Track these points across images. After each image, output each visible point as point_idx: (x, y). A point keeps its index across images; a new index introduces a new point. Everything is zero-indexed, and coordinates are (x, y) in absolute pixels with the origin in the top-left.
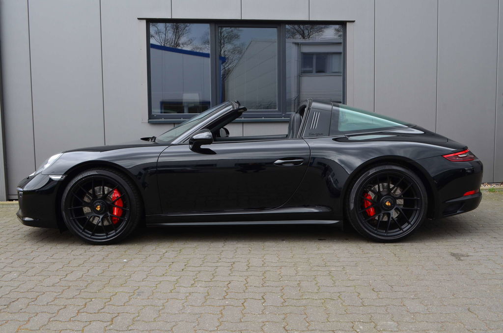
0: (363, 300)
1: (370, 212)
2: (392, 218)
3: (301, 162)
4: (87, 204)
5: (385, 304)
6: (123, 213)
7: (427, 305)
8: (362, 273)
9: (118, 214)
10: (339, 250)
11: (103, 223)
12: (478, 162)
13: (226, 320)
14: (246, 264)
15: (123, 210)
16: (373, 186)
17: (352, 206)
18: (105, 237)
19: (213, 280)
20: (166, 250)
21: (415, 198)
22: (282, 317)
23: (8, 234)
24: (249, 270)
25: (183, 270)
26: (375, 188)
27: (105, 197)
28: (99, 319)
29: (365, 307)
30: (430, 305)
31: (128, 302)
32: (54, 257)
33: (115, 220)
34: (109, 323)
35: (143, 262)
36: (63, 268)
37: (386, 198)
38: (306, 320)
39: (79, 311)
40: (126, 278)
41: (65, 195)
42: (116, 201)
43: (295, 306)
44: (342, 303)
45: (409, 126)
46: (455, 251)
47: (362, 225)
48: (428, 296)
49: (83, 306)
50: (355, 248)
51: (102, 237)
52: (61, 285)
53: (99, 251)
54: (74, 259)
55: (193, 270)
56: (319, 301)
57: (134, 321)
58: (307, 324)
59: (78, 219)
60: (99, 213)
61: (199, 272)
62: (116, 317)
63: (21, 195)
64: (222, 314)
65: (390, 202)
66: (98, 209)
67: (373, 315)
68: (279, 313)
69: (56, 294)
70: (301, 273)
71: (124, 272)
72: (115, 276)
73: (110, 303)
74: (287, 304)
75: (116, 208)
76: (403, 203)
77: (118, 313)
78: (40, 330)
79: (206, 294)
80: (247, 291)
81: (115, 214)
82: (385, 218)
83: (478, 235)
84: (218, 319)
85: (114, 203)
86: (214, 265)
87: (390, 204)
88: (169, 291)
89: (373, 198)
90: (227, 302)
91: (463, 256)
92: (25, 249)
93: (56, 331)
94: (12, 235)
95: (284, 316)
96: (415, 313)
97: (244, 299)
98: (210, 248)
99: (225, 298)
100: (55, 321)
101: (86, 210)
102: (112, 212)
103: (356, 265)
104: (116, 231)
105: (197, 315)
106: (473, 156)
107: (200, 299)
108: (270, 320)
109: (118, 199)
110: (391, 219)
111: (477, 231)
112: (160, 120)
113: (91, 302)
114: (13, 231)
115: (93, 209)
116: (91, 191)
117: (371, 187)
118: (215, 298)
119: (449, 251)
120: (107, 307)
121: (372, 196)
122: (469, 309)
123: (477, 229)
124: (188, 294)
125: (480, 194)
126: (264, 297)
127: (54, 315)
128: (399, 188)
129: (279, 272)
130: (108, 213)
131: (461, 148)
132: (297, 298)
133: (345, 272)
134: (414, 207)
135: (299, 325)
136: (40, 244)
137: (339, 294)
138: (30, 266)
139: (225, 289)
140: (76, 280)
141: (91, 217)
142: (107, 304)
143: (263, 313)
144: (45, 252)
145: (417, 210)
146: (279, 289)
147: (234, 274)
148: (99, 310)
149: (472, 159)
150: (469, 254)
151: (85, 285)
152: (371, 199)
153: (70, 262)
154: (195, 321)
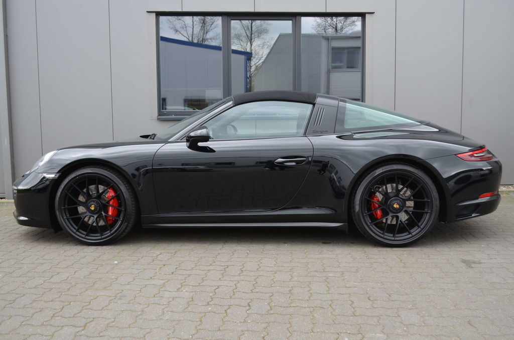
0: (356, 309)
1: (377, 215)
2: (401, 221)
3: (304, 161)
4: (82, 204)
5: (378, 314)
6: (118, 213)
7: (423, 317)
8: (361, 280)
9: (112, 214)
10: (342, 254)
11: (97, 223)
12: (496, 162)
13: (204, 328)
14: (240, 267)
15: (118, 209)
16: (380, 186)
17: (357, 208)
18: (100, 237)
19: (201, 284)
20: (160, 252)
21: (426, 200)
22: (264, 325)
23: (5, 233)
24: (241, 274)
25: (172, 273)
26: (383, 189)
27: (99, 196)
28: (72, 324)
29: (356, 317)
30: (428, 316)
31: (106, 306)
32: (45, 257)
33: (110, 220)
34: (81, 329)
35: (134, 264)
36: (50, 268)
37: (395, 200)
38: (288, 330)
39: (54, 315)
40: (112, 281)
41: (59, 194)
42: (111, 200)
43: (281, 314)
44: (331, 312)
45: (422, 123)
46: (467, 258)
47: (367, 228)
48: (427, 306)
49: (59, 310)
50: (360, 253)
51: (96, 237)
52: (44, 287)
53: (91, 252)
54: (65, 260)
55: (183, 274)
56: (308, 309)
57: (108, 326)
58: (289, 335)
59: (72, 219)
60: (93, 212)
61: (189, 275)
62: (91, 322)
63: (15, 194)
64: (201, 321)
65: (398, 204)
66: (93, 208)
67: (362, 326)
68: (261, 321)
69: (35, 296)
70: (296, 279)
71: (111, 274)
72: (101, 278)
73: (88, 307)
74: (272, 312)
75: (111, 208)
76: (413, 205)
77: (94, 318)
78: (9, 334)
79: (191, 299)
80: (233, 297)
81: (110, 214)
82: (393, 221)
83: (495, 241)
84: (196, 327)
85: (108, 202)
86: (206, 268)
87: (398, 206)
88: (152, 295)
89: (380, 200)
90: (210, 309)
91: (475, 263)
92: (18, 249)
93: (25, 335)
94: (9, 234)
95: (266, 325)
96: (410, 324)
97: (229, 305)
98: (207, 250)
99: (208, 304)
100: (27, 325)
101: (81, 209)
102: (107, 212)
103: (357, 271)
104: (111, 231)
105: (175, 322)
106: (491, 155)
107: (183, 305)
108: (250, 329)
109: (113, 198)
110: (399, 222)
111: (495, 236)
112: (170, 117)
113: (69, 306)
114: (11, 230)
115: (88, 209)
116: (85, 190)
117: (379, 188)
118: (198, 304)
119: (461, 257)
120: (84, 311)
121: (379, 197)
122: (469, 323)
123: (496, 234)
124: (171, 300)
125: (498, 196)
126: (250, 304)
127: (28, 318)
128: (409, 190)
129: (273, 277)
130: (103, 213)
131: (478, 147)
132: (285, 305)
133: (343, 278)
134: (424, 210)
135: (280, 335)
136: (35, 244)
137: (331, 302)
138: (18, 267)
139: (211, 294)
140: (61, 282)
141: (86, 217)
142: (84, 308)
143: (245, 321)
144: (38, 252)
145: (427, 213)
146: (268, 295)
147: (224, 279)
148: (75, 315)
149: (490, 158)
150: (481, 261)
151: (68, 287)
152: (378, 201)
153: (59, 263)
154: (170, 328)
